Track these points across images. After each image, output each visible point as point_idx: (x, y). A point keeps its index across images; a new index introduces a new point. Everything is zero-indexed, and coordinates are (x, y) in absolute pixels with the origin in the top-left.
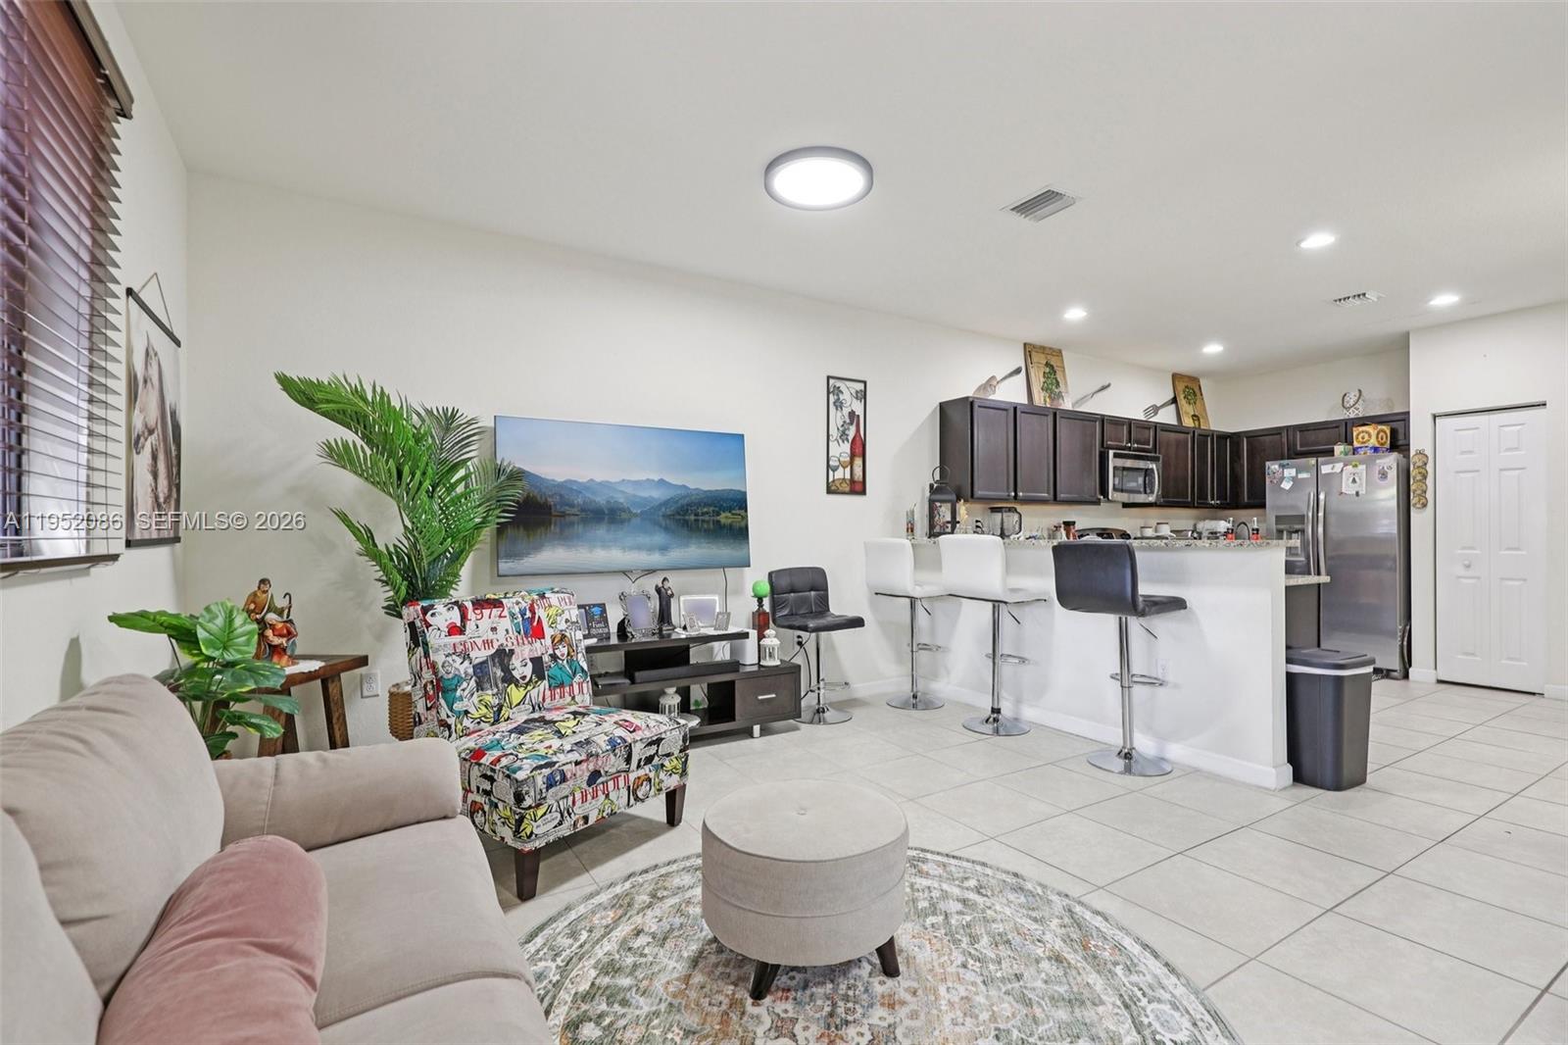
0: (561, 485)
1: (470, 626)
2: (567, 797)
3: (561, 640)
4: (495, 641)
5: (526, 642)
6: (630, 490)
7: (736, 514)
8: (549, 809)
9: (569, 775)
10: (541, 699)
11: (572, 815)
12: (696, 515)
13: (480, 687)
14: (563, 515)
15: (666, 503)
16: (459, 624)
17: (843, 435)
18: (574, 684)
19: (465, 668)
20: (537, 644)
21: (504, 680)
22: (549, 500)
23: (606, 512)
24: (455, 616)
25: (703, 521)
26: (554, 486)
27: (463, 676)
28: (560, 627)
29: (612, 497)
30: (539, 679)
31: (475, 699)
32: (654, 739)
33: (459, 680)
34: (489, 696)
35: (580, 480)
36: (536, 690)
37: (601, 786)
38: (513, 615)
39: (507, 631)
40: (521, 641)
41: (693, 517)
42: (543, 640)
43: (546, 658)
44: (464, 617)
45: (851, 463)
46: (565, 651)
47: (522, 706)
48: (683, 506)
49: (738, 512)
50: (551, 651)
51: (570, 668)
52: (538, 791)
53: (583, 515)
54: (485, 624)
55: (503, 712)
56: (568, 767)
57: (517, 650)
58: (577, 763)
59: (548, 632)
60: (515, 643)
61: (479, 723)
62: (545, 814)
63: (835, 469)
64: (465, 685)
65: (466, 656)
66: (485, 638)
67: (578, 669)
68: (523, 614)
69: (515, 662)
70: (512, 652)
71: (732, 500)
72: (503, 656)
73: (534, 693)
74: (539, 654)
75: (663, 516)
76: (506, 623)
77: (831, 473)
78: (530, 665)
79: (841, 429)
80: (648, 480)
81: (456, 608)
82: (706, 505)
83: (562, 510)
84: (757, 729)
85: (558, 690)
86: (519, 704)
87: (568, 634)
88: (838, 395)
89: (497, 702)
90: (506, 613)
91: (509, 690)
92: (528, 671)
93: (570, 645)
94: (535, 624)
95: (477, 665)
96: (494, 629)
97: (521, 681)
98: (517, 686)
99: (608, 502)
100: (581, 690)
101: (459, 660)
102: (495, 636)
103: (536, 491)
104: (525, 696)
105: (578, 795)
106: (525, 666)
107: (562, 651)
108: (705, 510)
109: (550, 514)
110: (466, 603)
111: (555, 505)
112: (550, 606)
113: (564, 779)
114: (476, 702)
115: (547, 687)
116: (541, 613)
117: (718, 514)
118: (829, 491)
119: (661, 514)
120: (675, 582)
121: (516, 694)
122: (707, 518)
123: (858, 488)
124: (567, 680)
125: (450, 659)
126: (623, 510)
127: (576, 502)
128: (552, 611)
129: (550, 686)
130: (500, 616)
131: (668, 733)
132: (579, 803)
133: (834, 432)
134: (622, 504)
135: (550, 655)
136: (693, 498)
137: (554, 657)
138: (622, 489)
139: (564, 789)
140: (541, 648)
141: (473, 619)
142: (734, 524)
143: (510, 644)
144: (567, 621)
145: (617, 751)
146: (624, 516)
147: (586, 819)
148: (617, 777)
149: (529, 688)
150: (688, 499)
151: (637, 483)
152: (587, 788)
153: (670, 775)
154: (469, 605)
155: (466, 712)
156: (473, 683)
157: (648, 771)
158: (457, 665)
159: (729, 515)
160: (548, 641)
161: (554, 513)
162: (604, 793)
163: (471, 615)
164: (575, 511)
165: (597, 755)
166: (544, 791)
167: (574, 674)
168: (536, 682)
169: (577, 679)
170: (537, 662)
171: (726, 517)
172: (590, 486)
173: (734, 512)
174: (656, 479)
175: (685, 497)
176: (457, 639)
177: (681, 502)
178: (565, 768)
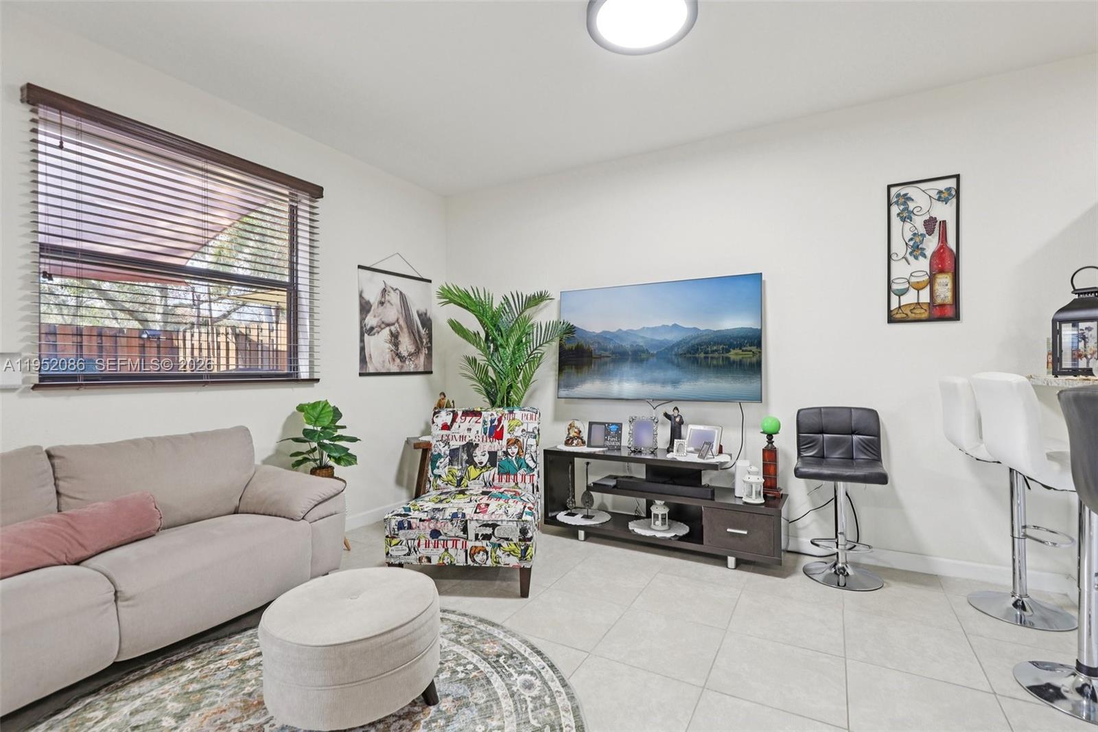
0: (598, 335)
1: (456, 425)
2: (414, 540)
3: (515, 443)
4: (468, 437)
5: (488, 441)
6: (648, 335)
7: (746, 351)
8: (400, 543)
9: (414, 526)
10: (491, 479)
11: (418, 553)
12: (706, 353)
13: (451, 463)
14: (600, 357)
15: (678, 344)
16: (449, 424)
17: (916, 250)
18: (518, 475)
19: (445, 450)
20: (496, 443)
21: (467, 462)
22: (591, 346)
23: (630, 353)
24: (448, 419)
25: (712, 358)
26: (595, 336)
27: (443, 454)
28: (516, 434)
29: (635, 342)
30: (492, 466)
31: (446, 469)
32: (490, 523)
33: (439, 456)
34: (456, 469)
35: (612, 331)
36: (488, 472)
37: (442, 542)
38: (485, 422)
39: (478, 432)
40: (485, 439)
41: (702, 355)
42: (500, 441)
43: (500, 453)
44: (454, 420)
45: (931, 282)
46: (516, 451)
47: (476, 481)
48: (693, 346)
49: (749, 348)
50: (504, 449)
51: (517, 463)
52: (392, 529)
53: (614, 356)
54: (465, 425)
55: (463, 482)
56: (415, 520)
57: (481, 445)
58: (421, 520)
59: (506, 436)
60: (481, 440)
61: (447, 484)
62: (397, 544)
63: (901, 293)
64: (442, 460)
65: (447, 443)
66: (462, 434)
67: (524, 464)
68: (492, 422)
69: (478, 452)
70: (477, 445)
71: (742, 337)
72: (470, 447)
73: (486, 474)
74: (496, 449)
75: (676, 355)
76: (479, 427)
77: (894, 298)
78: (487, 456)
79: (911, 243)
80: (663, 326)
81: (452, 414)
82: (715, 343)
83: (599, 353)
84: (731, 561)
85: (505, 476)
86: (475, 479)
87: (521, 440)
88: (905, 203)
89: (460, 474)
90: (481, 420)
91: (469, 469)
92: (485, 459)
93: (521, 448)
94: (498, 430)
95: (452, 450)
96: (469, 430)
97: (479, 465)
98: (475, 467)
99: (632, 346)
100: (524, 480)
101: (443, 445)
102: (469, 434)
103: (583, 342)
104: (480, 475)
105: (423, 542)
106: (484, 455)
107: (514, 450)
108: (715, 348)
109: (592, 356)
110: (459, 412)
111: (595, 350)
112: (514, 419)
113: (410, 527)
114: (447, 472)
115: (497, 472)
116: (505, 423)
117: (728, 351)
118: (891, 319)
119: (673, 353)
120: (686, 410)
121: (474, 472)
122: (716, 355)
123: (947, 312)
124: (512, 470)
125: (438, 443)
126: (643, 352)
127: (608, 347)
128: (513, 423)
129: (499, 472)
130: (476, 422)
131: (505, 523)
132: (423, 546)
133: (899, 247)
134: (642, 346)
135: (504, 452)
136: (704, 338)
137: (506, 453)
138: (641, 335)
139: (412, 534)
140: (498, 446)
141: (459, 422)
142: (744, 360)
143: (477, 440)
144: (523, 430)
145: (453, 522)
146: (644, 356)
147: (429, 559)
148: (457, 541)
149: (483, 470)
150: (698, 339)
151: (654, 329)
152: (430, 539)
153: (508, 555)
154: (460, 413)
155: (440, 476)
156: (447, 460)
157: (485, 545)
158: (441, 447)
159: (740, 352)
160: (504, 442)
161: (594, 356)
162: (444, 547)
163: (458, 419)
164: (607, 354)
165: (437, 520)
166: (396, 530)
167: (520, 468)
168: (489, 468)
169: (522, 471)
170: (493, 455)
171: (736, 354)
172: (619, 335)
173: (744, 349)
174: (670, 325)
175: (695, 338)
176: (445, 432)
177: (693, 342)
178: (412, 520)
